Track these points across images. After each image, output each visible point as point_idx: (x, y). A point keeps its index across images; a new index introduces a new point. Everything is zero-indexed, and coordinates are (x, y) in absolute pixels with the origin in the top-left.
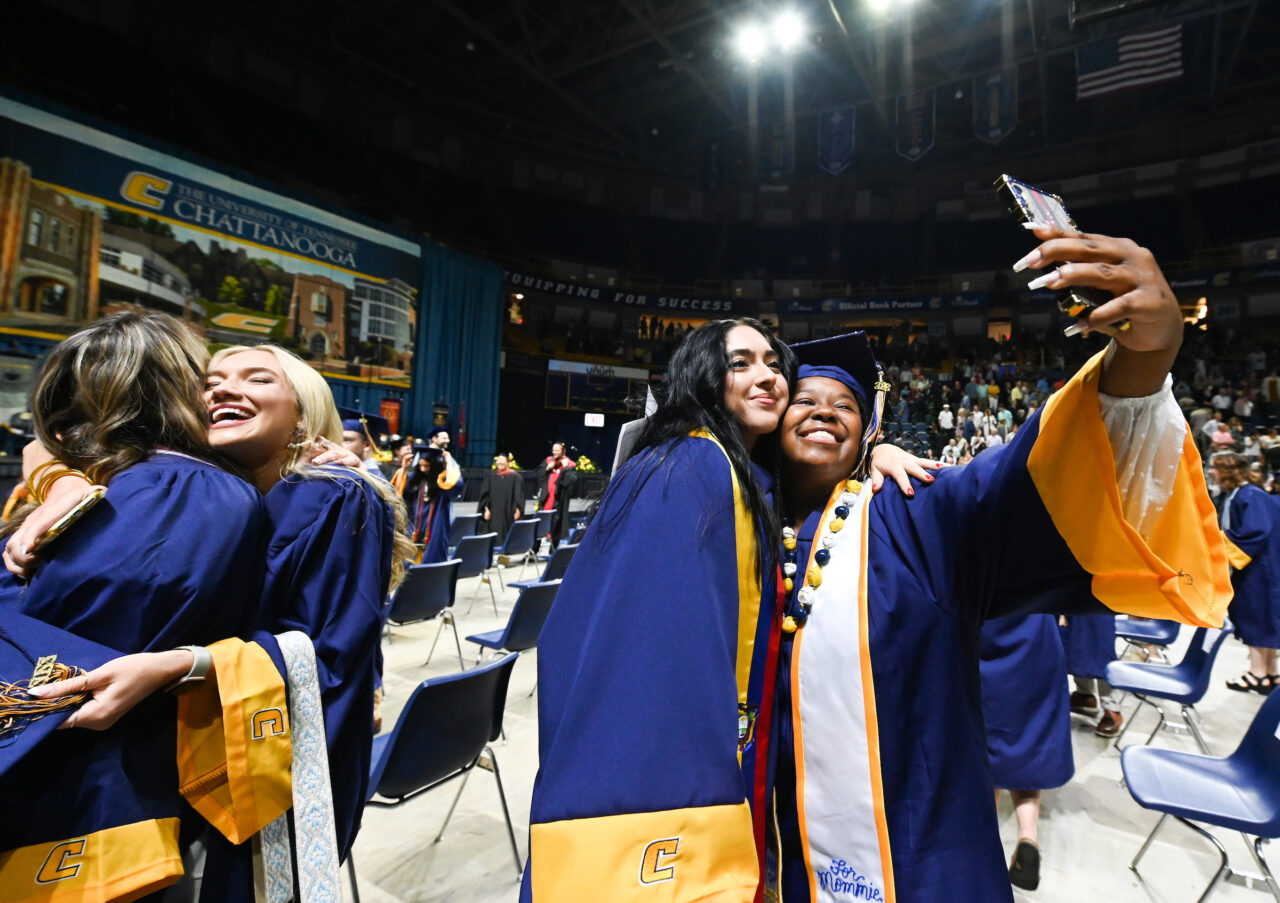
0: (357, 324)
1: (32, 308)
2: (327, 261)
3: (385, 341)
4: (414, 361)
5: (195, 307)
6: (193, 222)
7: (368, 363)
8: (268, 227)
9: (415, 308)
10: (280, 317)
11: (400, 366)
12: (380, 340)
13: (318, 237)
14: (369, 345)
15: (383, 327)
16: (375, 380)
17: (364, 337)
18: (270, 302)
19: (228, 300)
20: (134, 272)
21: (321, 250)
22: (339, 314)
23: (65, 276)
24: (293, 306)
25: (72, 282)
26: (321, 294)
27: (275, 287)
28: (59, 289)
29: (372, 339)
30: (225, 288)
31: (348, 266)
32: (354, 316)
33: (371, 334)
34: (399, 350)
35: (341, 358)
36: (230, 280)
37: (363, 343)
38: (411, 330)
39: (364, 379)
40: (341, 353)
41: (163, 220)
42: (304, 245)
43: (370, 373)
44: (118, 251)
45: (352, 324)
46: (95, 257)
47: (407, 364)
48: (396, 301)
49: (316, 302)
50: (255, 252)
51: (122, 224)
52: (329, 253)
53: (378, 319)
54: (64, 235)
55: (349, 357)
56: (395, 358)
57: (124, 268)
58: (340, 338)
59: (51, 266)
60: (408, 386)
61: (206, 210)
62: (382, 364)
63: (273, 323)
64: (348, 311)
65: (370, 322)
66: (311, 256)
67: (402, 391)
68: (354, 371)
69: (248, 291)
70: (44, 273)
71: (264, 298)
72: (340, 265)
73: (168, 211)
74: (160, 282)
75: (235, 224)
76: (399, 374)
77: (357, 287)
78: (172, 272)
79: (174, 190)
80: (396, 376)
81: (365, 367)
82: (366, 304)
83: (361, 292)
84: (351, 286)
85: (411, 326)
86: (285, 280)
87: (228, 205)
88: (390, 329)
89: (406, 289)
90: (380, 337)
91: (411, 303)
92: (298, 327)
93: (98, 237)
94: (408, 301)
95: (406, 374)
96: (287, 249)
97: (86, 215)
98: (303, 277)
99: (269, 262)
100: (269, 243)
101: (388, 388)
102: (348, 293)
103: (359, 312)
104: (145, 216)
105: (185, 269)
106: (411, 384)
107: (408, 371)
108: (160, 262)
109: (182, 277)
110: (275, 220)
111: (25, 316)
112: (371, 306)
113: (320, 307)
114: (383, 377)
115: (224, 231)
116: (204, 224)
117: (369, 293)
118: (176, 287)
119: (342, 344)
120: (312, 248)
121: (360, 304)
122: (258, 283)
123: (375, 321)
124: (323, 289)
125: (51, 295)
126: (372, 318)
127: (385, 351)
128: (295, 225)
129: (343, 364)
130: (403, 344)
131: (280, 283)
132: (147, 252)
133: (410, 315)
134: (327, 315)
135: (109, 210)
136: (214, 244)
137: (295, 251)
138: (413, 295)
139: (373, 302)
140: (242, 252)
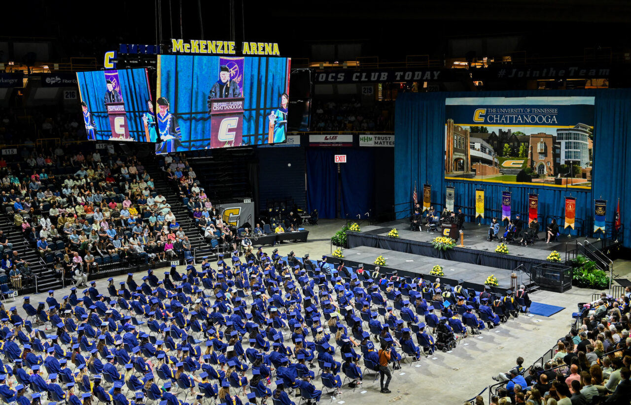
0: (559, 156)
1: (456, 170)
2: (544, 124)
3: (574, 163)
4: (592, 172)
5: (496, 160)
6: (493, 123)
7: (565, 177)
8: (518, 115)
9: (592, 138)
10: (525, 158)
11: (584, 176)
12: (571, 162)
13: (539, 113)
14: (566, 166)
15: (573, 154)
16: (569, 186)
17: (562, 163)
18: (521, 152)
19: (506, 155)
20: (478, 150)
21: (540, 119)
22: (550, 152)
23: (462, 156)
24: (530, 151)
25: (465, 158)
26: (542, 142)
27: (523, 144)
28: (462, 161)
29: (567, 163)
30: (505, 150)
31: (554, 124)
32: (557, 151)
33: (567, 160)
34: (583, 166)
35: (552, 175)
36: (506, 145)
37: (563, 165)
38: (590, 153)
39: (565, 186)
40: (552, 172)
41: (485, 126)
42: (533, 119)
43: (567, 183)
44: (474, 143)
45: (556, 156)
46: (469, 148)
47: (588, 174)
48: (580, 136)
49: (539, 147)
50: (514, 129)
51: (475, 131)
52: (544, 119)
53: (570, 150)
54: (462, 142)
55: (556, 175)
56: (581, 172)
57: (476, 149)
58: (551, 165)
59: (459, 154)
60: (590, 188)
61: (497, 117)
62: (574, 177)
63: (522, 162)
64: (554, 149)
65: (566, 152)
66: (536, 124)
67: (586, 191)
68: (558, 182)
69: (513, 148)
70: (458, 157)
71: (518, 151)
72: (550, 124)
73: (486, 122)
74: (485, 152)
75: (506, 118)
76: (585, 181)
77: (558, 134)
78: (489, 147)
79: (487, 111)
80: (581, 183)
81: (564, 179)
82: (563, 142)
83: (560, 137)
84: (555, 134)
85: (590, 150)
86: (525, 139)
87: (504, 110)
88: (576, 155)
89: (586, 128)
90: (572, 160)
91: (589, 136)
92: (532, 162)
93: (469, 139)
94: (588, 135)
95: (588, 181)
96: (526, 123)
97: (466, 131)
98: (533, 136)
99: (519, 133)
100: (519, 123)
101: (578, 190)
102: (554, 138)
103: (560, 148)
104: (480, 126)
105: (492, 145)
106: (591, 186)
107: (589, 179)
108: (485, 144)
109: (491, 148)
110: (521, 110)
111: (455, 172)
112: (566, 143)
113: (541, 150)
114: (573, 184)
115: (503, 123)
116: (497, 123)
117: (564, 136)
118: (490, 153)
119: (552, 168)
120: (537, 119)
121: (560, 143)
122: (516, 144)
123: (569, 152)
124: (542, 140)
125: (460, 164)
126: (567, 150)
127: (574, 168)
128: (528, 110)
129: (553, 179)
130: (585, 162)
131: (524, 142)
132: (481, 140)
133: (589, 144)
134: (545, 153)
135: (471, 127)
136: (500, 130)
137: (529, 124)
138: (591, 130)
139: (567, 141)
140: (509, 131)
